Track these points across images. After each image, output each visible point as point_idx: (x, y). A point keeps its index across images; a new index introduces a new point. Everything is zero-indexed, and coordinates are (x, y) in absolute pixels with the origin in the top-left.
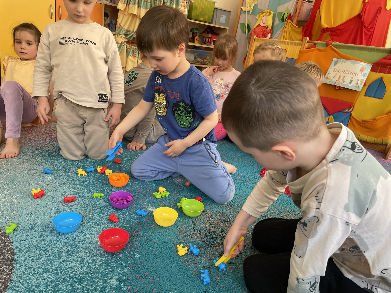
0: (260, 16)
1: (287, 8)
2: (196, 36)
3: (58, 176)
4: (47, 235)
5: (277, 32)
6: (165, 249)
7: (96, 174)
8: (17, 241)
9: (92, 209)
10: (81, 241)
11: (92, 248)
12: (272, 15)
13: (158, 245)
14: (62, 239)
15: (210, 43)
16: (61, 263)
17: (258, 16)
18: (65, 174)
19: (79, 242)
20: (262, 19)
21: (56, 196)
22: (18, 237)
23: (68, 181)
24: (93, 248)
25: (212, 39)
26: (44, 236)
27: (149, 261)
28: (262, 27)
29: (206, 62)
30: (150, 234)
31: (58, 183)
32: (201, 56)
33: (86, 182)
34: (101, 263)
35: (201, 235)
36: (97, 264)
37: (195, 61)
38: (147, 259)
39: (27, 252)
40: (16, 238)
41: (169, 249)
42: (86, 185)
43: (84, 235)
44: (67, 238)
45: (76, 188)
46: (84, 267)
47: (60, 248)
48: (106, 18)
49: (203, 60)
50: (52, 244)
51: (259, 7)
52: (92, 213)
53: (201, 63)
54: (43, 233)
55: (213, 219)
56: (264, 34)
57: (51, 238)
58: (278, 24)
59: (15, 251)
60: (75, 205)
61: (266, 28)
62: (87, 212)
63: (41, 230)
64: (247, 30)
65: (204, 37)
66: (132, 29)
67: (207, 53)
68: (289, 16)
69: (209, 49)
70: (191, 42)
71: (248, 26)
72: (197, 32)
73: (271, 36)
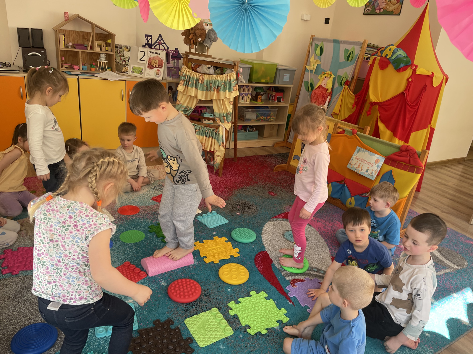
0: (322, 77)
1: (346, 72)
2: (260, 94)
5: (336, 95)
12: (332, 79)
15: (274, 100)
17: (320, 76)
20: (323, 79)
25: (276, 96)
28: (323, 88)
29: (269, 119)
30: (157, 301)
32: (262, 114)
37: (258, 118)
38: (150, 315)
48: (170, 91)
49: (265, 118)
51: (322, 67)
53: (265, 120)
56: (324, 97)
58: (338, 87)
61: (326, 90)
64: (310, 89)
65: (269, 94)
66: (190, 107)
67: (270, 111)
68: (347, 81)
69: (272, 107)
70: (254, 100)
71: (311, 84)
72: (260, 91)
73: (331, 99)
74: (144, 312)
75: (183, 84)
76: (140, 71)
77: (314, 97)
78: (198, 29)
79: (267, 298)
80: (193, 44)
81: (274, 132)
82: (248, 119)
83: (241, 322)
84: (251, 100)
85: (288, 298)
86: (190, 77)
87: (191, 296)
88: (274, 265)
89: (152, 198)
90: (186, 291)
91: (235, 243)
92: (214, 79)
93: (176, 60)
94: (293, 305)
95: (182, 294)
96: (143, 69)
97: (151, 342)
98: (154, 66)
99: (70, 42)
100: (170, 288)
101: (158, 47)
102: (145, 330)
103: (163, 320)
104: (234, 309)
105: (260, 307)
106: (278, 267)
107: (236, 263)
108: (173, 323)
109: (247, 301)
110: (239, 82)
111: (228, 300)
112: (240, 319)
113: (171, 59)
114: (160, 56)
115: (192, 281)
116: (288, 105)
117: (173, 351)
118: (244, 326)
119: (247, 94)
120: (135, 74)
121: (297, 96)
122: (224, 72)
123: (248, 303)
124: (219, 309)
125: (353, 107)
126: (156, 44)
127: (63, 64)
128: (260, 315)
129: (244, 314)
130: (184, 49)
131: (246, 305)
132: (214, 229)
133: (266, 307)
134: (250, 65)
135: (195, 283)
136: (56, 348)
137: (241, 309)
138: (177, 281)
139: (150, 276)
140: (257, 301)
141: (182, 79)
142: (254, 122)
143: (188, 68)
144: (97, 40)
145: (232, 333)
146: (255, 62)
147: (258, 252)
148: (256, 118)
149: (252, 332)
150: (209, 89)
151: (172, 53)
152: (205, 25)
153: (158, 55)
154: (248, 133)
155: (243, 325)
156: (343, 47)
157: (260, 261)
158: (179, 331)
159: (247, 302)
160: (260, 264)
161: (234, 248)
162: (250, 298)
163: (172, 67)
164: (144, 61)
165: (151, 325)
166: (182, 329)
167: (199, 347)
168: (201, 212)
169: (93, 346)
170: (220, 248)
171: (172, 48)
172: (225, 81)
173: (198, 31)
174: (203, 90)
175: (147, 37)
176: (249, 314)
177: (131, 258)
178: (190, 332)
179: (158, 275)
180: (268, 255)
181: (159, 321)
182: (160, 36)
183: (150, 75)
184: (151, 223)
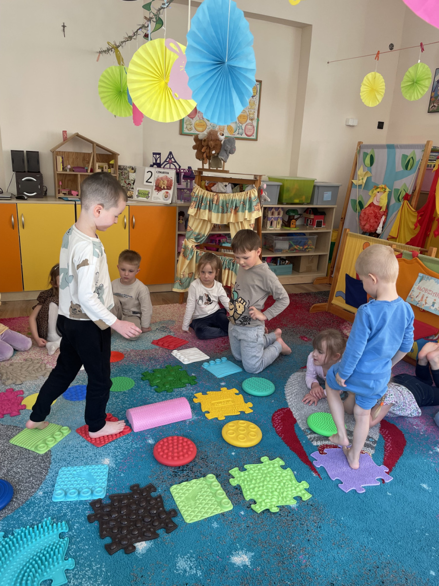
0: (374, 193)
1: (405, 185)
2: (293, 218)
5: (392, 214)
12: (386, 193)
15: (313, 225)
17: (370, 192)
20: (376, 195)
25: (315, 220)
28: (375, 206)
29: (306, 249)
32: (298, 243)
37: (292, 248)
48: (181, 217)
49: (301, 247)
51: (373, 180)
53: (300, 250)
56: (377, 217)
58: (394, 204)
64: (358, 208)
65: (306, 218)
66: (203, 233)
67: (307, 239)
68: (407, 195)
69: (311, 234)
70: (286, 226)
71: (360, 203)
72: (294, 214)
73: (386, 219)
74: (120, 474)
75: (194, 206)
76: (147, 195)
77: (363, 218)
78: (211, 140)
79: (284, 467)
80: (206, 159)
81: (314, 265)
82: (279, 249)
83: (245, 494)
84: (282, 226)
85: (313, 469)
86: (203, 198)
87: (181, 458)
88: (298, 425)
89: (152, 341)
90: (176, 451)
91: (247, 397)
92: (231, 198)
93: (189, 181)
94: (319, 478)
95: (170, 454)
96: (150, 192)
97: (124, 512)
98: (162, 188)
99: (69, 164)
100: (157, 447)
101: (168, 166)
102: (119, 496)
103: (143, 485)
104: (237, 477)
105: (273, 477)
106: (303, 429)
107: (246, 420)
108: (155, 490)
109: (256, 468)
110: (263, 200)
111: (230, 467)
112: (244, 491)
113: (182, 180)
114: (169, 176)
115: (185, 440)
116: (331, 230)
117: (150, 525)
118: (248, 500)
119: (277, 219)
120: (140, 199)
121: (342, 218)
122: (244, 189)
123: (257, 471)
124: (217, 476)
125: (416, 226)
126: (166, 163)
127: (61, 190)
128: (271, 488)
129: (250, 485)
130: (196, 165)
131: (255, 474)
132: (222, 379)
133: (281, 478)
134: (278, 182)
135: (189, 443)
136: (9, 510)
137: (246, 478)
138: (167, 439)
139: (135, 431)
140: (270, 470)
141: (194, 200)
142: (287, 252)
143: (201, 187)
144: (97, 162)
145: (231, 508)
146: (286, 178)
147: (278, 408)
148: (289, 249)
149: (258, 508)
150: (225, 211)
151: (184, 172)
152: (220, 134)
153: (167, 175)
154: (278, 266)
155: (248, 498)
156: (399, 153)
157: (279, 420)
158: (162, 501)
159: (255, 471)
160: (279, 424)
161: (246, 403)
162: (259, 466)
163: (184, 189)
164: (151, 182)
165: (127, 491)
166: (165, 499)
167: (185, 522)
168: (208, 358)
169: (53, 511)
170: (228, 401)
171: (184, 167)
172: (244, 200)
173: (211, 142)
174: (218, 212)
175: (155, 156)
176: (257, 485)
177: (116, 409)
178: (175, 503)
179: (145, 431)
180: (292, 412)
181: (138, 486)
182: (171, 153)
183: (158, 198)
184: (146, 369)
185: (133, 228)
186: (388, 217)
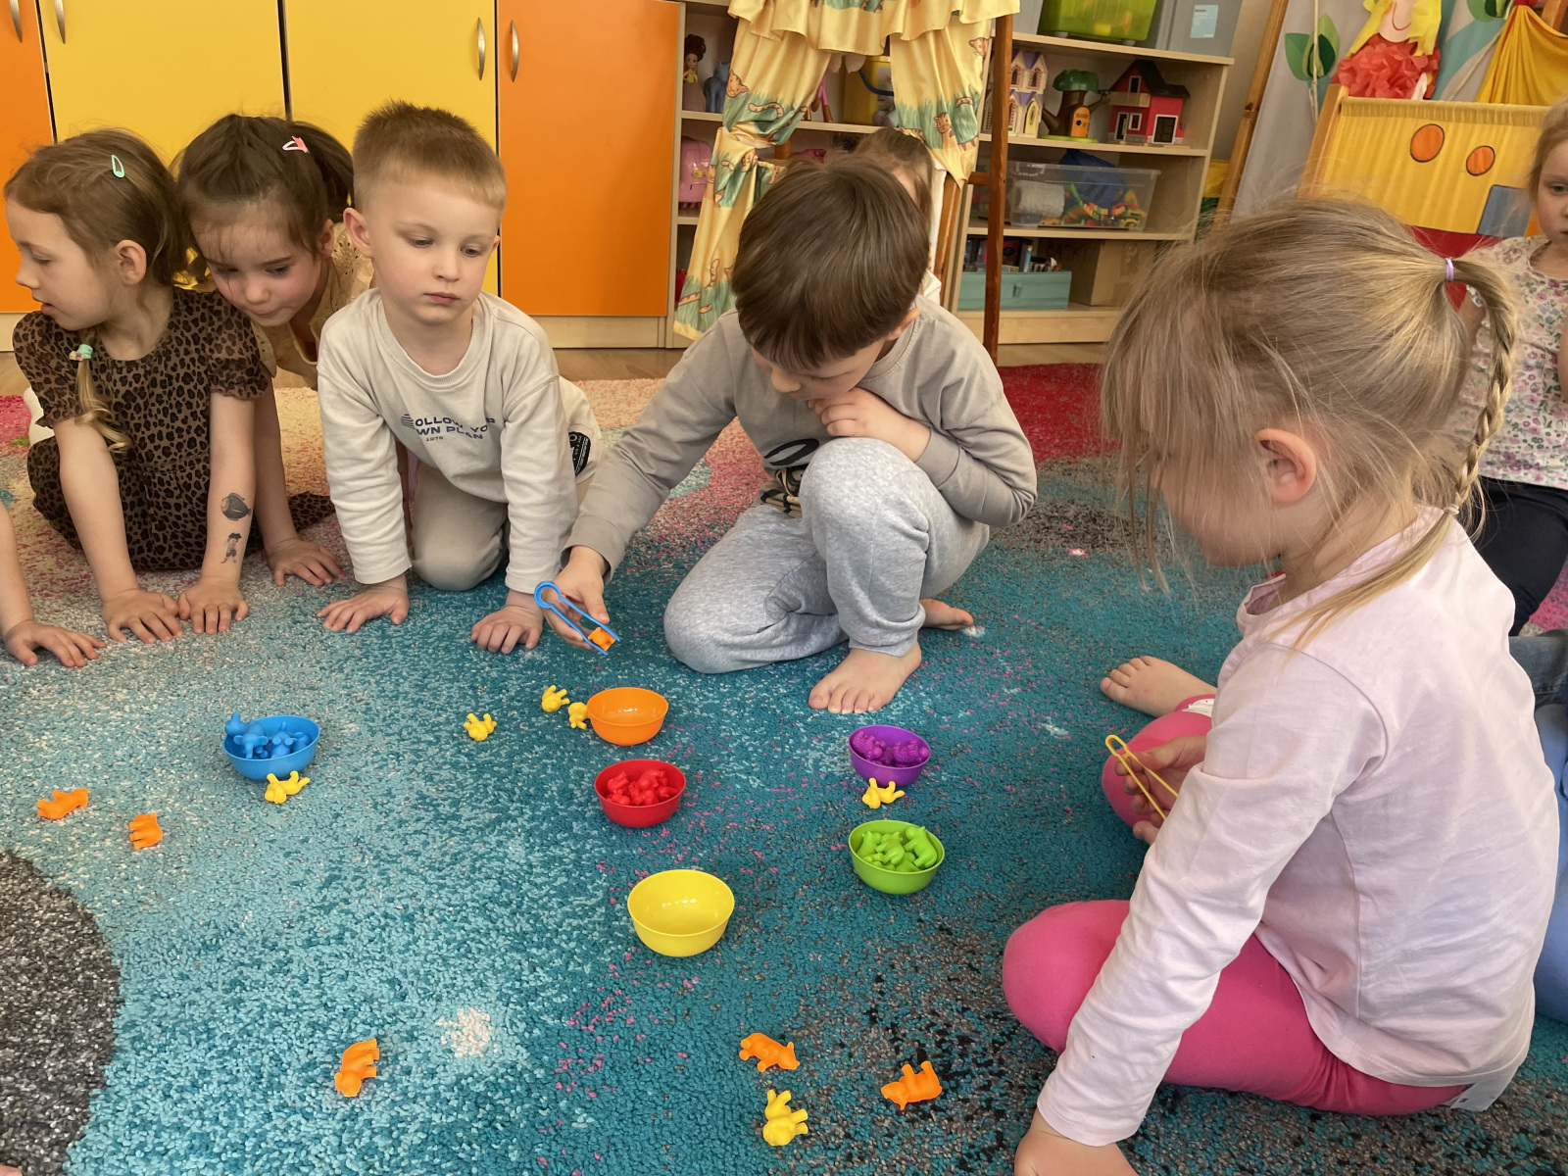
2: (1080, 104)
3: (384, 720)
4: (257, 982)
6: (713, 1102)
7: (534, 720)
8: (141, 997)
9: (469, 878)
10: (376, 1022)
11: (410, 1062)
13: (688, 1078)
14: (305, 1007)
15: (1144, 132)
16: (268, 1116)
18: (415, 714)
19: (368, 1027)
20: (1391, 7)
21: (350, 807)
22: (149, 981)
23: (413, 743)
24: (416, 1060)
25: (1151, 115)
26: (247, 983)
27: (626, 1157)
28: (1389, 44)
29: (1118, 217)
30: (669, 1022)
31: (377, 753)
32: (1093, 193)
33: (482, 755)
34: (424, 1136)
35: (897, 1050)
36: (406, 1139)
37: (1071, 214)
38: (620, 1146)
39: (161, 1048)
40: (140, 986)
41: (727, 1107)
42: (478, 765)
43: (395, 996)
44: (329, 1004)
45: (437, 778)
46: (348, 1150)
47: (286, 1048)
48: (693, 56)
49: (1104, 212)
50: (262, 1025)
52: (462, 898)
53: (1099, 222)
54: (246, 971)
55: (978, 971)
56: (1399, 79)
57: (268, 997)
59: (116, 1043)
60: (408, 853)
61: (1407, 51)
62: (443, 892)
63: (242, 954)
64: (1317, 65)
65: (1116, 110)
66: (786, 101)
67: (1123, 180)
70: (1053, 132)
71: (1324, 42)
72: (1084, 87)
73: (1433, 84)
82: (1031, 214)
84: (1040, 127)
116: (1207, 153)
119: (1027, 100)
121: (1249, 107)
142: (1056, 224)
148: (1064, 214)
154: (1025, 277)
174: (848, 5)
185: (513, 76)
186: (1441, 82)
